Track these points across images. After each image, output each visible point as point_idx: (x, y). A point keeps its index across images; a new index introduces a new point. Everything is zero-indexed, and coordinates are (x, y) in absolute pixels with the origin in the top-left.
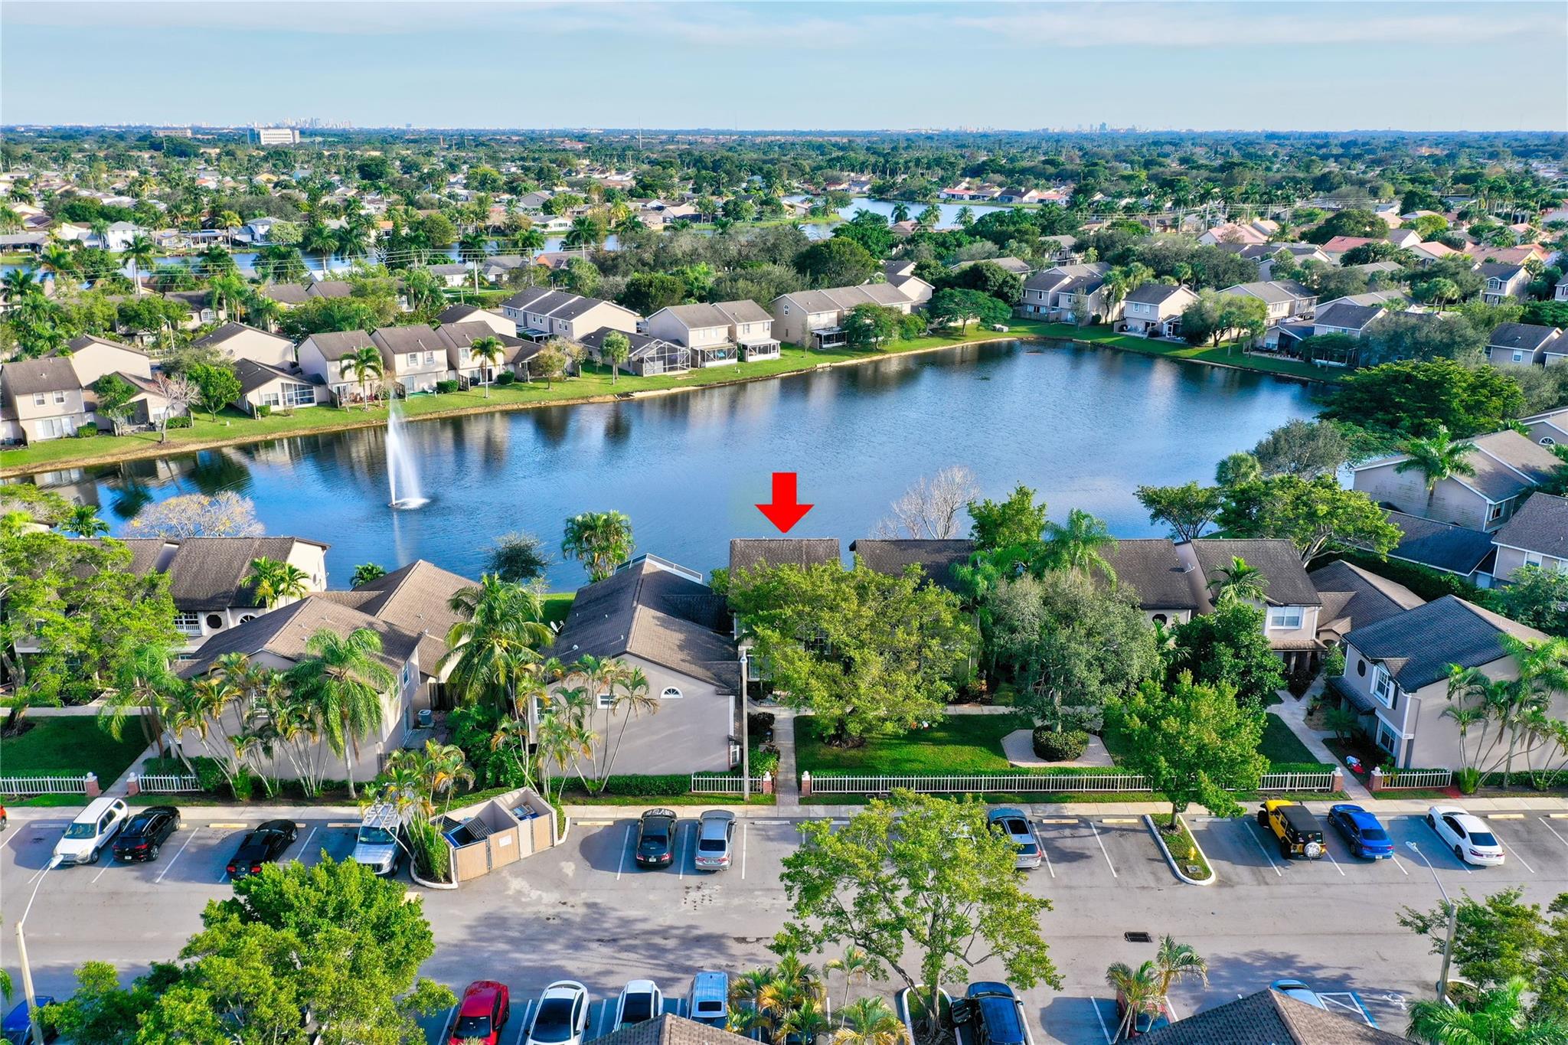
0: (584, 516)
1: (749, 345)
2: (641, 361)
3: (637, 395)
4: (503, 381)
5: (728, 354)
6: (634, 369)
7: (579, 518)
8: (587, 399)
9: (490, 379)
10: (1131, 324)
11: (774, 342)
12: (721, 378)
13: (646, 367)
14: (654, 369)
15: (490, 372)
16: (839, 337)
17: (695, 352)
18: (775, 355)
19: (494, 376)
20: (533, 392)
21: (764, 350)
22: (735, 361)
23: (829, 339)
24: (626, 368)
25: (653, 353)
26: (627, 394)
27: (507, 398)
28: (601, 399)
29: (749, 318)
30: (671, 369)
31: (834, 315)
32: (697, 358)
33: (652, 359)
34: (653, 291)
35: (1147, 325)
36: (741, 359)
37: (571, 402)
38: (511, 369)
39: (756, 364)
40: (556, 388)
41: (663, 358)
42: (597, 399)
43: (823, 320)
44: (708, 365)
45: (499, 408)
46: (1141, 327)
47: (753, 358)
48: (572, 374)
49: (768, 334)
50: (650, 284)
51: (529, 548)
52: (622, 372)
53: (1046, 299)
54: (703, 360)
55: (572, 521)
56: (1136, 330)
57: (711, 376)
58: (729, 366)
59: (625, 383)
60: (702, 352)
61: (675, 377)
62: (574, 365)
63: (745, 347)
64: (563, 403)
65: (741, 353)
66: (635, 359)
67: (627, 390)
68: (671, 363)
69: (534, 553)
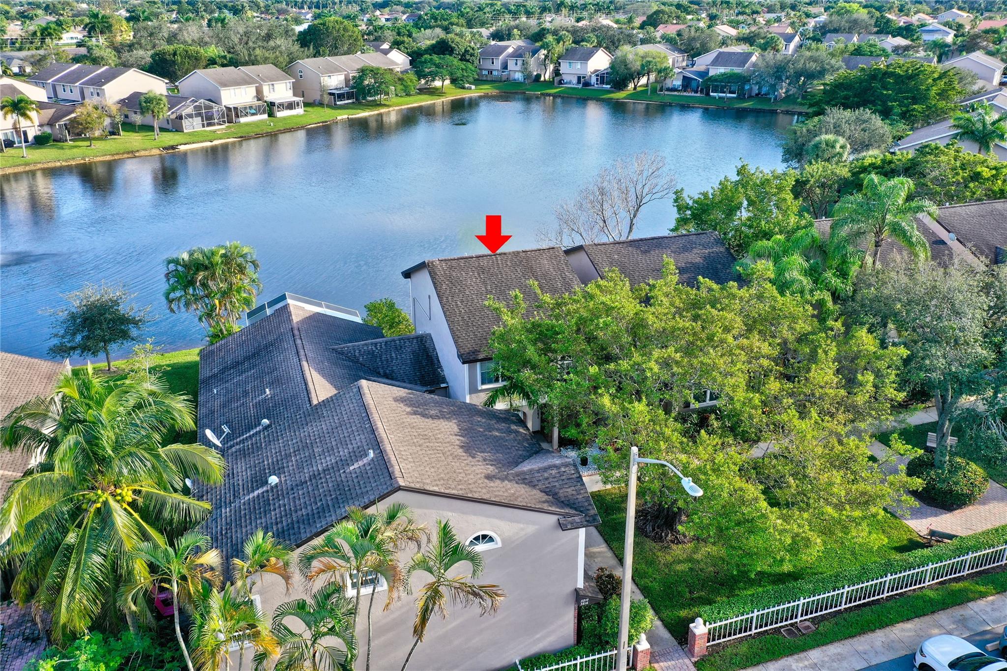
0: (191, 254)
1: (277, 102)
2: (180, 118)
3: (182, 148)
4: (40, 141)
5: (258, 111)
6: (175, 126)
7: (185, 256)
8: (132, 154)
9: (26, 141)
10: (566, 78)
11: (297, 99)
12: (258, 130)
13: (185, 123)
14: (193, 125)
15: (25, 133)
16: (349, 96)
17: (229, 109)
18: (300, 111)
19: (30, 138)
20: (75, 150)
21: (290, 106)
22: (265, 116)
23: (341, 97)
24: (165, 126)
25: (190, 110)
26: (173, 147)
27: (48, 156)
28: (147, 153)
29: (272, 79)
30: (209, 125)
31: (342, 78)
32: (232, 114)
33: (190, 116)
34: (178, 58)
35: (579, 78)
36: (271, 115)
37: (116, 157)
38: (48, 130)
39: (284, 118)
40: (98, 145)
41: (199, 115)
42: (143, 153)
43: (335, 81)
44: (243, 120)
45: (39, 166)
46: (575, 81)
47: (280, 114)
48: (112, 133)
49: (291, 92)
50: (175, 54)
51: (116, 303)
52: (162, 130)
53: (498, 64)
54: (237, 116)
55: (176, 262)
56: (570, 83)
57: (247, 129)
58: (262, 121)
59: (169, 139)
60: (236, 109)
61: (215, 132)
62: (114, 125)
63: (272, 104)
64: (108, 158)
65: (270, 108)
66: (173, 116)
67: (171, 143)
68: (208, 120)
69: (123, 309)
